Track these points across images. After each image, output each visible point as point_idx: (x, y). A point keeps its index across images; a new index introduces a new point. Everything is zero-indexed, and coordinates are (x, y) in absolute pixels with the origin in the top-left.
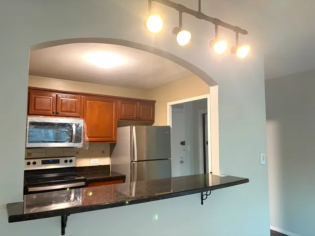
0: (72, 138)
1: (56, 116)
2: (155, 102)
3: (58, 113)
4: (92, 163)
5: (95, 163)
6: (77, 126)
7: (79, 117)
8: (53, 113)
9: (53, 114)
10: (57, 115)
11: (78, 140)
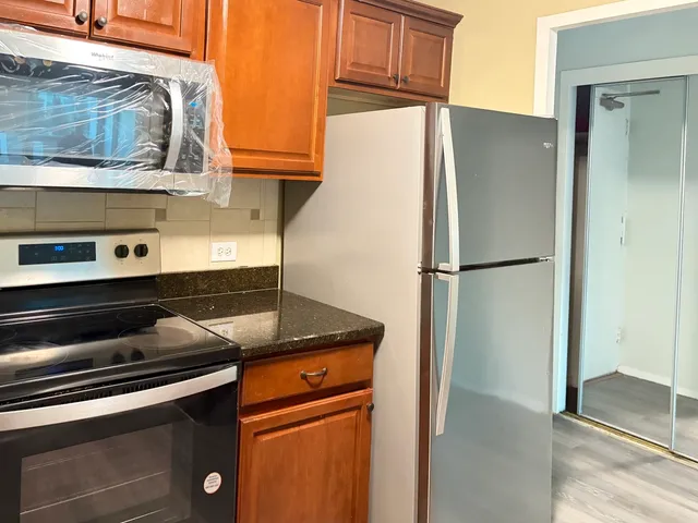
0: (165, 147)
1: (91, 38)
2: (456, 19)
3: (99, 26)
4: (215, 257)
5: (224, 257)
6: (189, 92)
7: (186, 55)
8: (79, 21)
9: (76, 27)
10: (96, 32)
11: (191, 160)
